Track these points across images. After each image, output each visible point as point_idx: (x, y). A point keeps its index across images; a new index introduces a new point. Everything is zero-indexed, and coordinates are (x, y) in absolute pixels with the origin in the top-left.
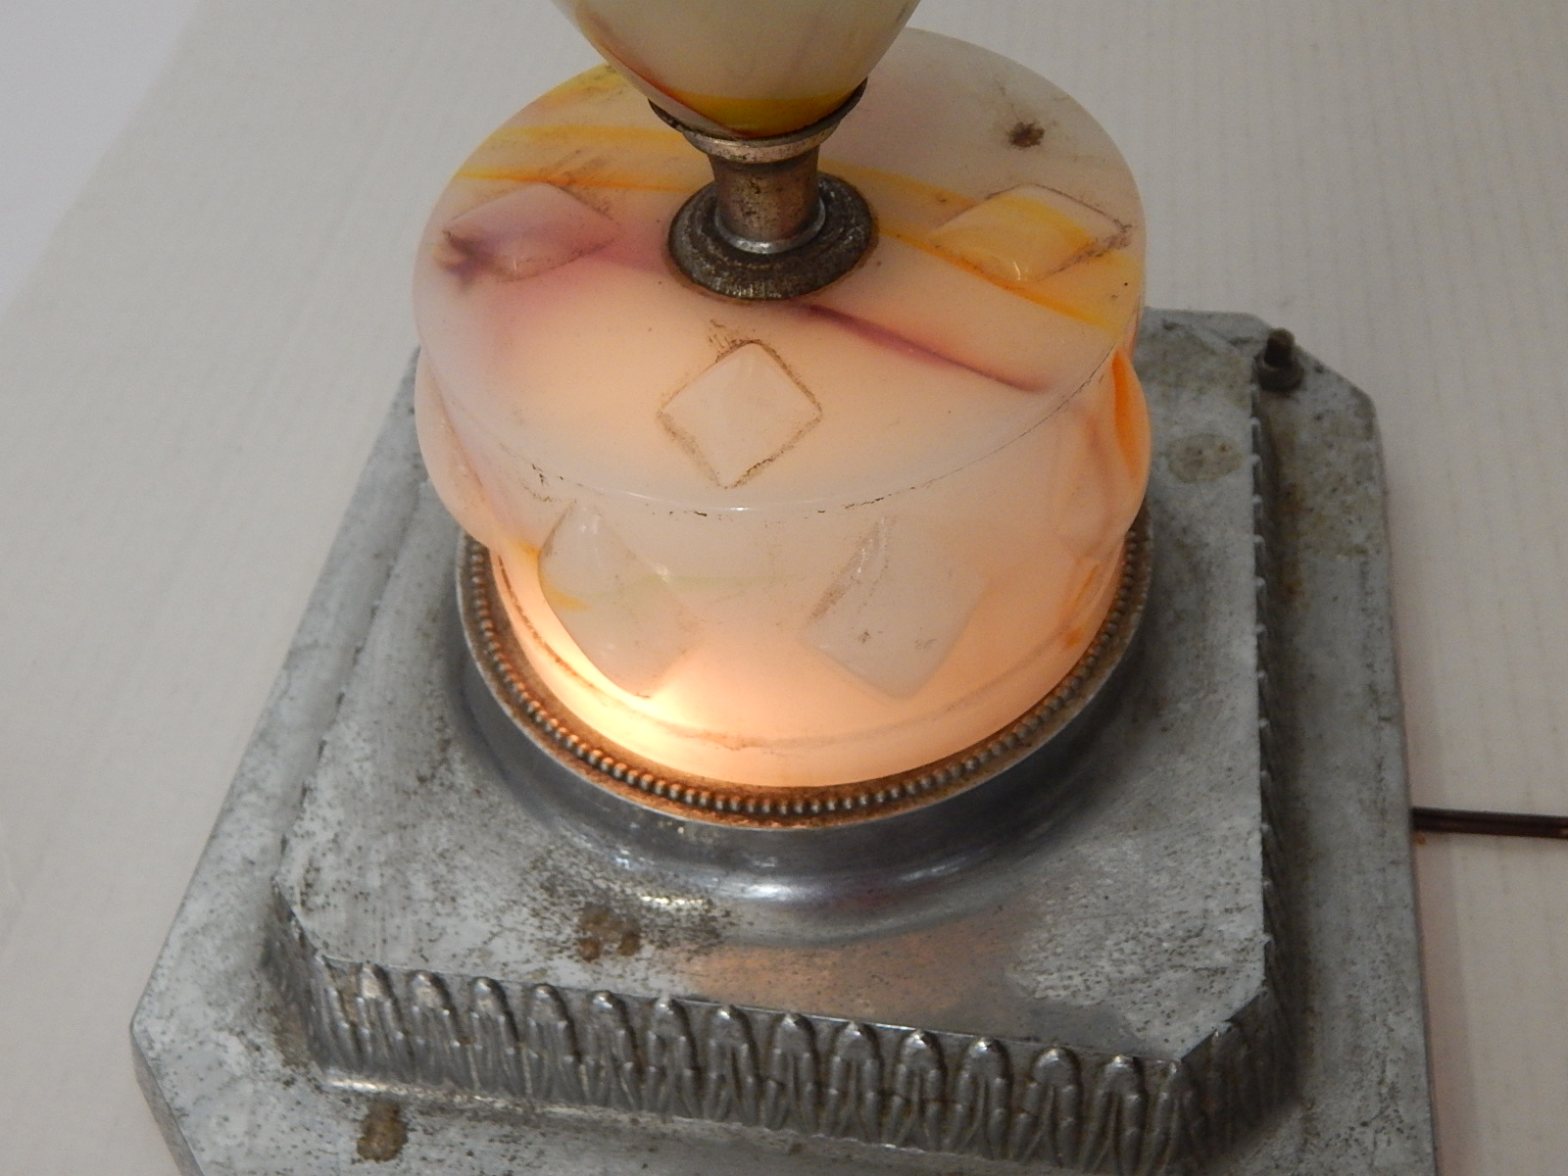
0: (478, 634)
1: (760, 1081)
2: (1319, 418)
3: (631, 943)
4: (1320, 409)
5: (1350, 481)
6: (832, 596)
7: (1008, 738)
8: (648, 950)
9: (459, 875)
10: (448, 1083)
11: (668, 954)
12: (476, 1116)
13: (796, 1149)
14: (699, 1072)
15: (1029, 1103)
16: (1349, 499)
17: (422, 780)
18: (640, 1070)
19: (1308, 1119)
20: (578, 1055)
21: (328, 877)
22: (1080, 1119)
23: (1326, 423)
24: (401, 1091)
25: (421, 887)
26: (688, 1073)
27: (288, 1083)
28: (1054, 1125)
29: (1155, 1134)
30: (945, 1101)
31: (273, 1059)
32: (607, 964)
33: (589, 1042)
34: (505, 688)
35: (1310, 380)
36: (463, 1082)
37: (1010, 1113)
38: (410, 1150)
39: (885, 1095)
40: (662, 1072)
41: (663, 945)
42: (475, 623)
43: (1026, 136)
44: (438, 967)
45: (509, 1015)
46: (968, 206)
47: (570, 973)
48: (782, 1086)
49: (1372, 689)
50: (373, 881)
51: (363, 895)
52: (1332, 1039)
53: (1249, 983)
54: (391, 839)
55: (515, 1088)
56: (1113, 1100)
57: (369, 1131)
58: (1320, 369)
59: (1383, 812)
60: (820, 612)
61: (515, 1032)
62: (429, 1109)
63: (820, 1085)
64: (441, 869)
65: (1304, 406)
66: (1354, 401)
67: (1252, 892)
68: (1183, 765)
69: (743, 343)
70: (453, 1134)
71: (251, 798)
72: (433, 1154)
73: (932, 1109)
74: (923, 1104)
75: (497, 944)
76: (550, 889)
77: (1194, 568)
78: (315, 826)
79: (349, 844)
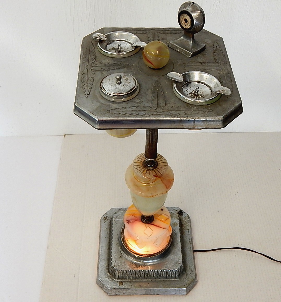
0: (125, 245)
1: (149, 275)
2: (184, 217)
3: (139, 267)
4: (184, 216)
5: (187, 223)
6: (155, 242)
7: (164, 249)
8: (141, 267)
9: (126, 263)
10: (125, 279)
11: (142, 267)
12: (128, 281)
13: (152, 280)
14: (145, 275)
15: (168, 275)
16: (187, 225)
17: (121, 256)
18: (140, 276)
19: (187, 274)
20: (136, 275)
21: (116, 264)
22: (172, 275)
23: (185, 218)
24: (121, 280)
25: (123, 264)
26: (144, 276)
27: (113, 281)
28: (170, 276)
29: (177, 275)
30: (162, 275)
31: (111, 279)
32: (138, 268)
33: (137, 274)
34: (128, 249)
35: (183, 213)
36: (126, 279)
37: (167, 275)
38: (123, 284)
39: (158, 275)
40: (142, 276)
41: (142, 266)
42: (124, 244)
43: (162, 210)
44: (126, 270)
45: (131, 273)
46: (159, 216)
47: (136, 269)
48: (151, 276)
49: (190, 241)
50: (119, 264)
51: (119, 265)
52: (188, 268)
53: (181, 264)
54: (120, 261)
55: (130, 279)
56: (174, 273)
57: (120, 284)
58: (184, 212)
59: (191, 251)
60: (154, 243)
61: (131, 274)
62: (124, 281)
63: (153, 275)
64: (124, 263)
65: (183, 216)
66: (187, 215)
67: (181, 258)
68: (176, 249)
69: (147, 227)
70: (126, 283)
71: (102, 260)
72: (125, 284)
73: (161, 276)
74: (161, 275)
75: (130, 268)
76: (133, 263)
77: (175, 234)
78: (113, 261)
79: (117, 262)
